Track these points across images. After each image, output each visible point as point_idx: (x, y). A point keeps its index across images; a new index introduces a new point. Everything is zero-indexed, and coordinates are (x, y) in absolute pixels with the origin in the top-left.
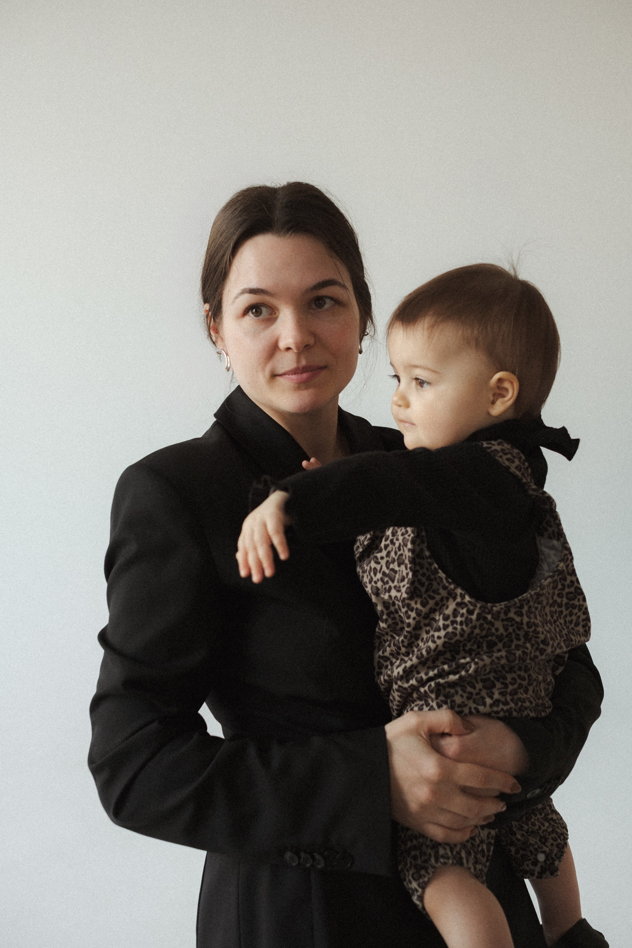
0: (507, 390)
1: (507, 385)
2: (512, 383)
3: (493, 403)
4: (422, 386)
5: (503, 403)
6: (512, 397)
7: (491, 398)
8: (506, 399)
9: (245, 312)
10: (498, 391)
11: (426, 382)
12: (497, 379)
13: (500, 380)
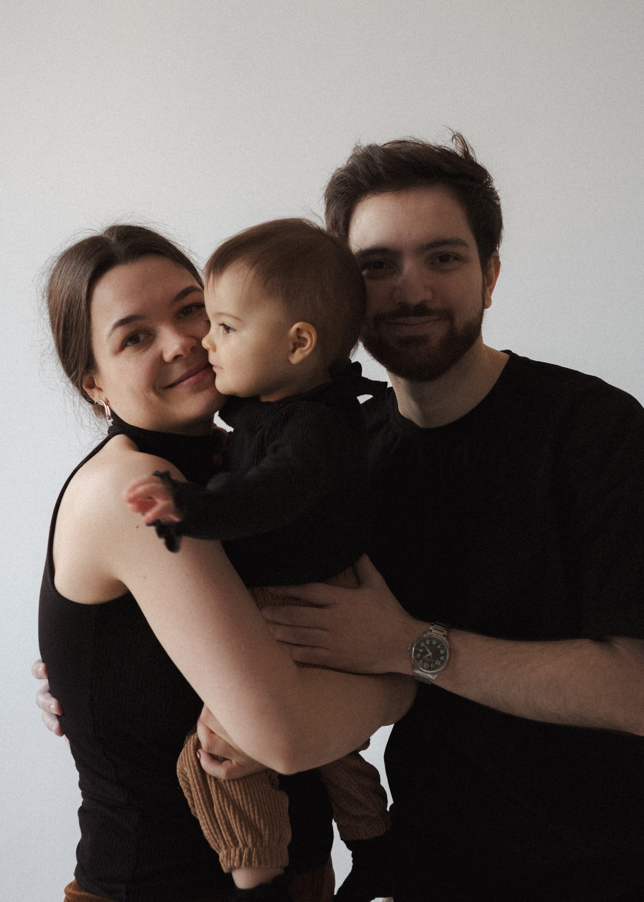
0: (305, 340)
1: (305, 335)
2: (310, 334)
3: (294, 351)
4: (228, 332)
5: (301, 352)
6: (311, 345)
7: (291, 347)
8: (306, 348)
9: (123, 346)
10: (297, 341)
11: (232, 329)
12: (296, 330)
13: (298, 330)
